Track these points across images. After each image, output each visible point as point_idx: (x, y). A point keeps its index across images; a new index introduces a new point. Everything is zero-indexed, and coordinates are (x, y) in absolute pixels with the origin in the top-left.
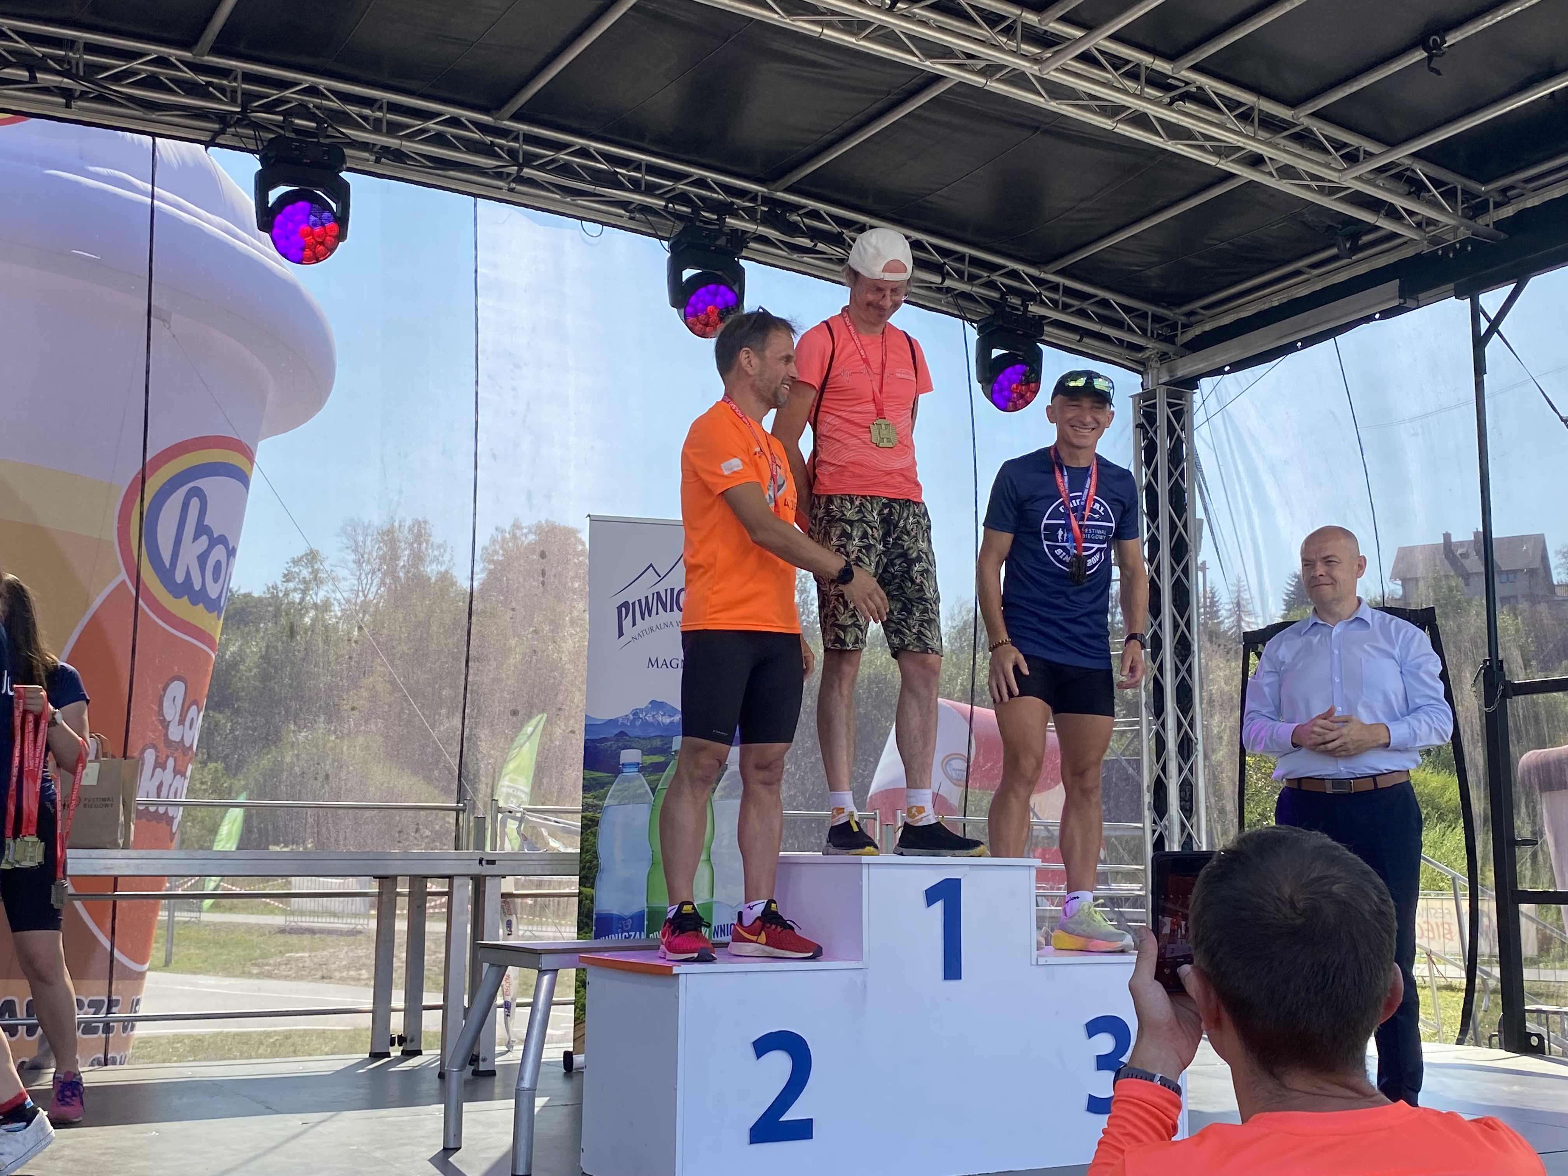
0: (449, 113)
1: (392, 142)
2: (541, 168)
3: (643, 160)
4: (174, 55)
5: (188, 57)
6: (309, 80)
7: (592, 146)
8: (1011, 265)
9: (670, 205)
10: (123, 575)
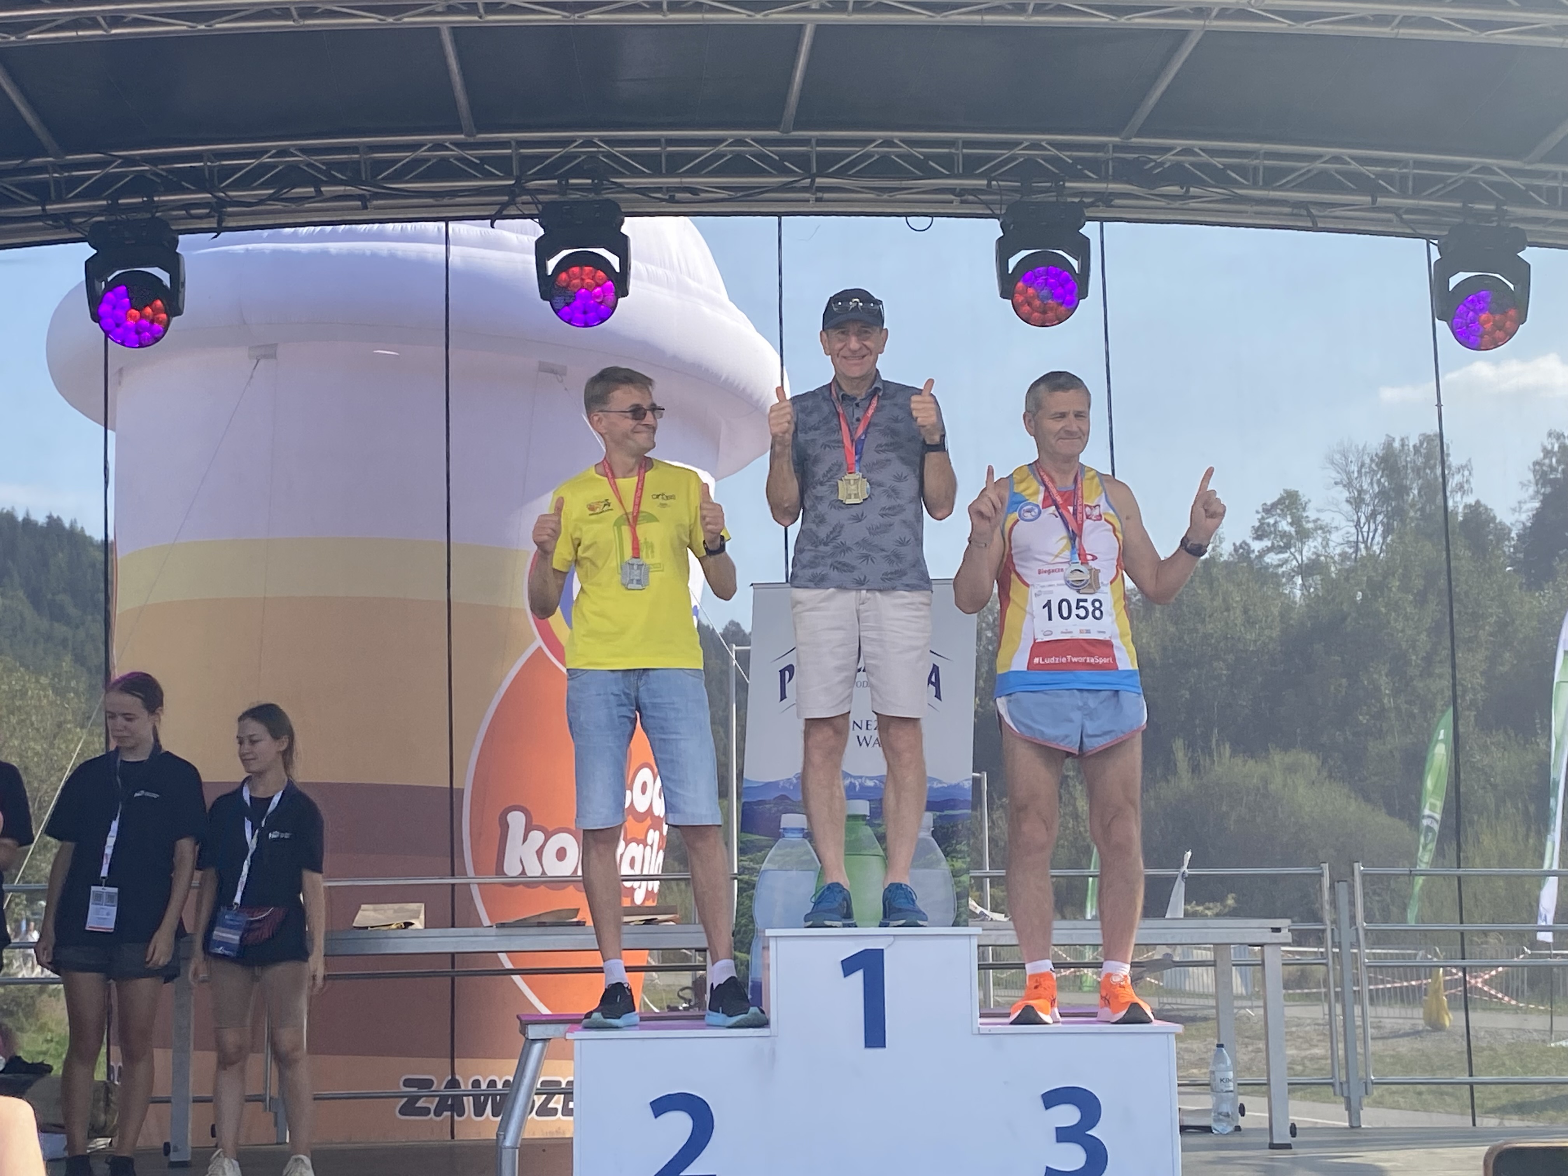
0: (731, 136)
1: (673, 181)
2: (841, 173)
3: (960, 138)
4: (445, 141)
5: (461, 139)
6: (581, 135)
7: (896, 137)
8: (1478, 161)
9: (994, 183)
10: (539, 642)
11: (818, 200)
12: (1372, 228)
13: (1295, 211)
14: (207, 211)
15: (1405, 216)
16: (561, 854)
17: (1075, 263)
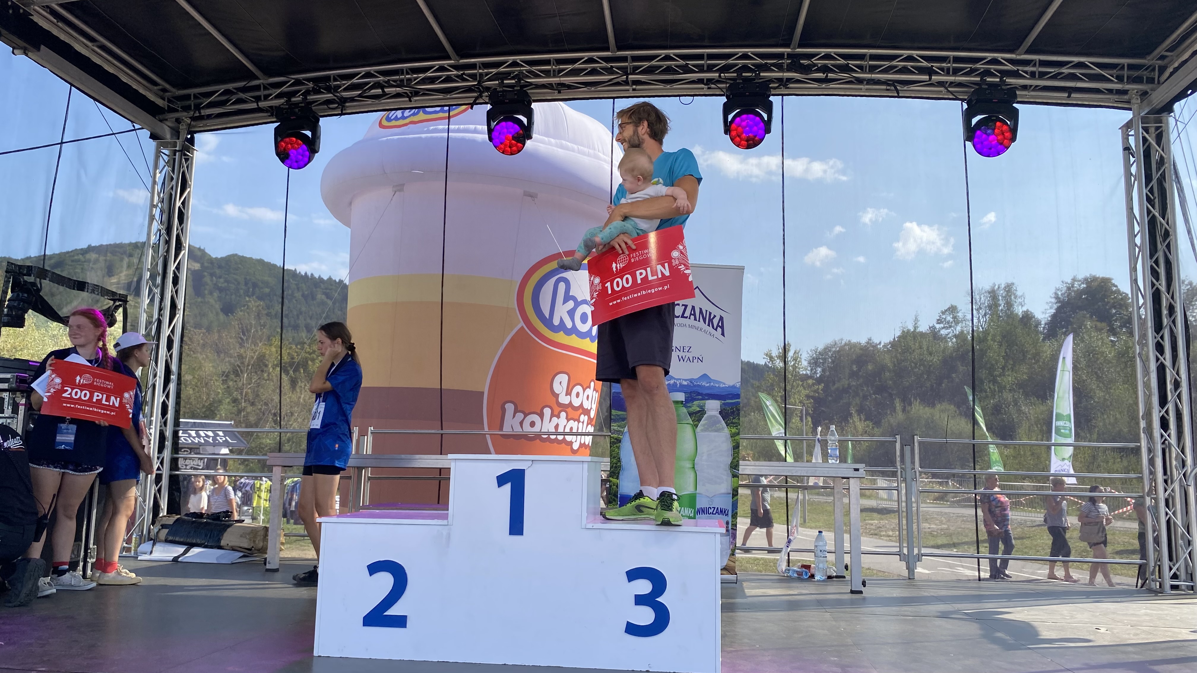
0: (586, 56)
1: (556, 80)
2: (643, 72)
3: (705, 52)
4: (445, 64)
5: (452, 63)
6: (511, 59)
7: (672, 53)
8: (990, 55)
9: (722, 75)
10: (522, 324)
11: (634, 90)
12: (931, 96)
13: (888, 88)
14: (337, 105)
15: (949, 89)
16: (533, 424)
17: (765, 116)
